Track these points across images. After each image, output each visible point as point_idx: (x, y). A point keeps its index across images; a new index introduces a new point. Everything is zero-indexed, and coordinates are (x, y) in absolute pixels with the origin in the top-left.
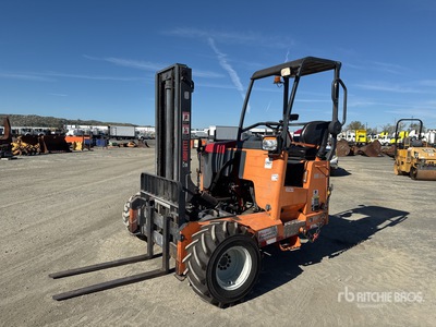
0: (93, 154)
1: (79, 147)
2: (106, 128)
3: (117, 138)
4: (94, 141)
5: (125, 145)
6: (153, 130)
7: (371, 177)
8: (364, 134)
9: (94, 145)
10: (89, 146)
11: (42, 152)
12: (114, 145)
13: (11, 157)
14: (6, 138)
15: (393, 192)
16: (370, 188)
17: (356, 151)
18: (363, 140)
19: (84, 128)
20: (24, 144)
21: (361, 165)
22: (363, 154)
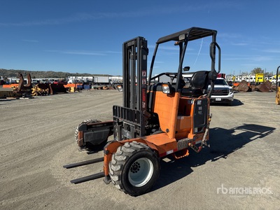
0: (80, 94)
1: (72, 90)
2: (92, 78)
3: (98, 84)
4: (83, 86)
5: (102, 88)
6: (121, 78)
7: (257, 106)
8: (262, 76)
9: (83, 88)
10: (79, 89)
11: (49, 94)
12: (95, 88)
13: (31, 97)
14: (29, 85)
15: (269, 117)
16: (253, 114)
17: (253, 89)
18: (261, 80)
19: (79, 78)
20: (39, 89)
21: (254, 97)
22: (258, 90)
